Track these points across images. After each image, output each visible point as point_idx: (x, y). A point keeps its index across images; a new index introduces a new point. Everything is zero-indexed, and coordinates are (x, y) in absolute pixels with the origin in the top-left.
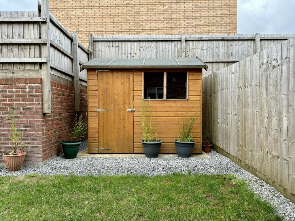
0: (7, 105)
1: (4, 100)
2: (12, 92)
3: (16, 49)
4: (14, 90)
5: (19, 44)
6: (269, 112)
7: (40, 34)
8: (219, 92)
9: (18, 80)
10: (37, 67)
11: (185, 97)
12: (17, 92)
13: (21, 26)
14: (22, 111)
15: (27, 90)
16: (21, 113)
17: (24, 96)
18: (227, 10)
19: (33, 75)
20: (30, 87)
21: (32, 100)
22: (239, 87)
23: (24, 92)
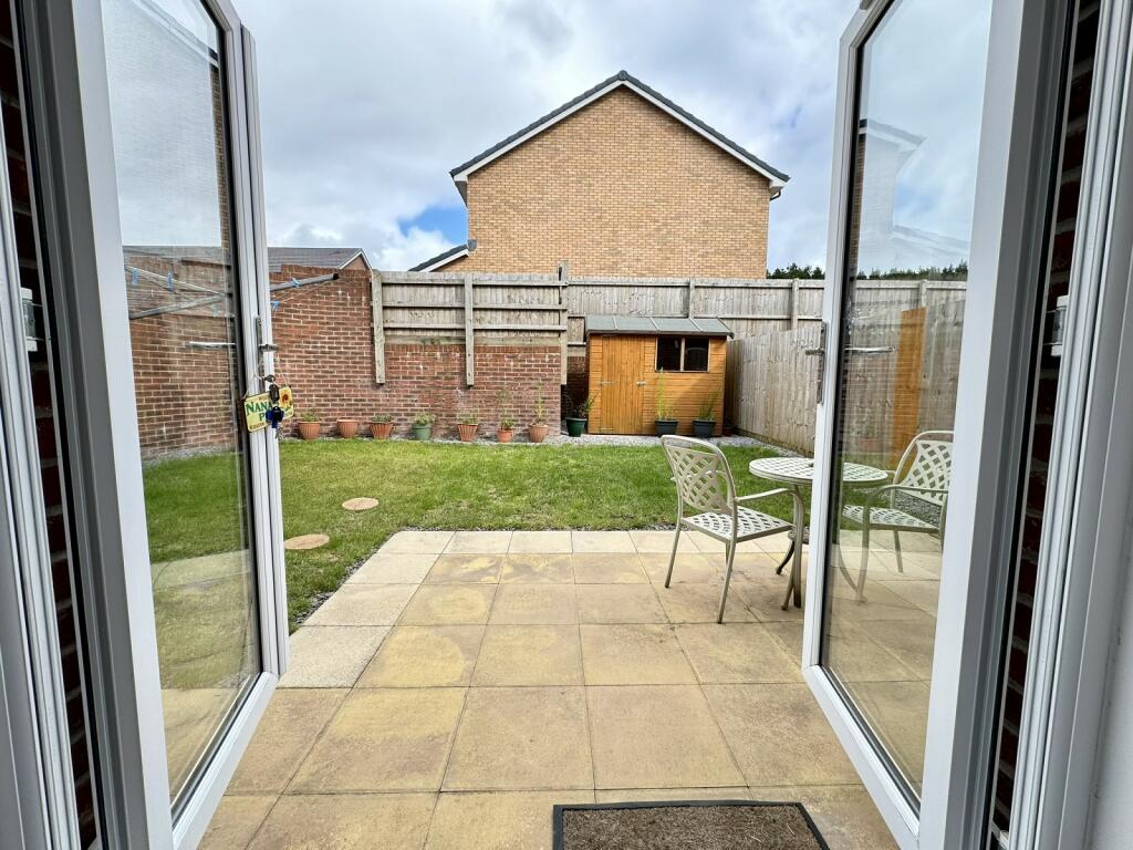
0: (526, 375)
1: (523, 370)
2: (531, 361)
3: (534, 315)
5: (538, 310)
6: (797, 386)
7: (560, 299)
8: (745, 365)
9: (539, 348)
10: (556, 335)
11: (706, 369)
12: (536, 361)
13: (541, 291)
14: (541, 381)
15: (547, 359)
16: (540, 384)
17: (544, 366)
18: (753, 231)
19: (551, 343)
20: (550, 357)
22: (770, 361)
23: (544, 361)
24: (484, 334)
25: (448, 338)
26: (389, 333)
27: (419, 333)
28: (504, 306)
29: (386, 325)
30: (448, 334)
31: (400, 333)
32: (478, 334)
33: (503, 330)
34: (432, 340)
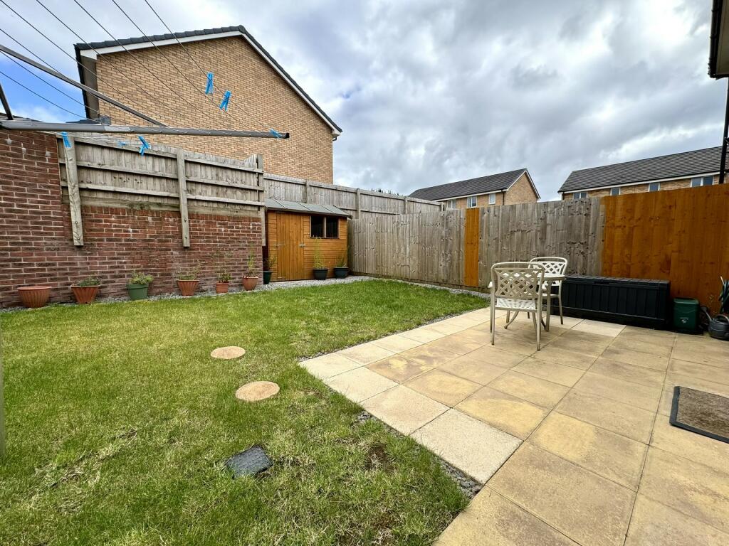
0: (235, 238)
1: (232, 235)
2: (238, 228)
3: (239, 193)
4: (240, 226)
5: (242, 189)
6: (399, 245)
7: (258, 182)
9: (244, 218)
10: (256, 209)
11: (338, 237)
12: (242, 228)
13: (244, 174)
14: (247, 244)
15: (251, 227)
16: (246, 246)
17: (249, 232)
18: (325, 157)
19: (253, 215)
20: (253, 225)
21: (255, 235)
23: (249, 228)
24: (195, 203)
25: (159, 205)
26: (86, 194)
27: (126, 198)
28: (213, 182)
29: (83, 186)
30: (159, 201)
31: (101, 195)
32: (192, 204)
33: (213, 202)
34: (142, 206)
